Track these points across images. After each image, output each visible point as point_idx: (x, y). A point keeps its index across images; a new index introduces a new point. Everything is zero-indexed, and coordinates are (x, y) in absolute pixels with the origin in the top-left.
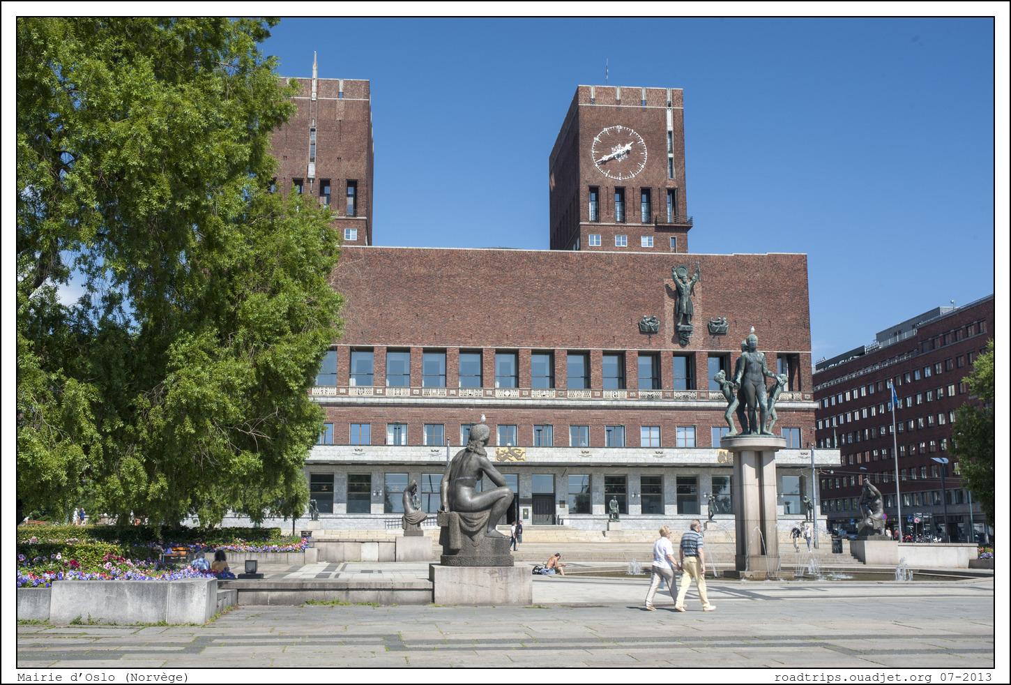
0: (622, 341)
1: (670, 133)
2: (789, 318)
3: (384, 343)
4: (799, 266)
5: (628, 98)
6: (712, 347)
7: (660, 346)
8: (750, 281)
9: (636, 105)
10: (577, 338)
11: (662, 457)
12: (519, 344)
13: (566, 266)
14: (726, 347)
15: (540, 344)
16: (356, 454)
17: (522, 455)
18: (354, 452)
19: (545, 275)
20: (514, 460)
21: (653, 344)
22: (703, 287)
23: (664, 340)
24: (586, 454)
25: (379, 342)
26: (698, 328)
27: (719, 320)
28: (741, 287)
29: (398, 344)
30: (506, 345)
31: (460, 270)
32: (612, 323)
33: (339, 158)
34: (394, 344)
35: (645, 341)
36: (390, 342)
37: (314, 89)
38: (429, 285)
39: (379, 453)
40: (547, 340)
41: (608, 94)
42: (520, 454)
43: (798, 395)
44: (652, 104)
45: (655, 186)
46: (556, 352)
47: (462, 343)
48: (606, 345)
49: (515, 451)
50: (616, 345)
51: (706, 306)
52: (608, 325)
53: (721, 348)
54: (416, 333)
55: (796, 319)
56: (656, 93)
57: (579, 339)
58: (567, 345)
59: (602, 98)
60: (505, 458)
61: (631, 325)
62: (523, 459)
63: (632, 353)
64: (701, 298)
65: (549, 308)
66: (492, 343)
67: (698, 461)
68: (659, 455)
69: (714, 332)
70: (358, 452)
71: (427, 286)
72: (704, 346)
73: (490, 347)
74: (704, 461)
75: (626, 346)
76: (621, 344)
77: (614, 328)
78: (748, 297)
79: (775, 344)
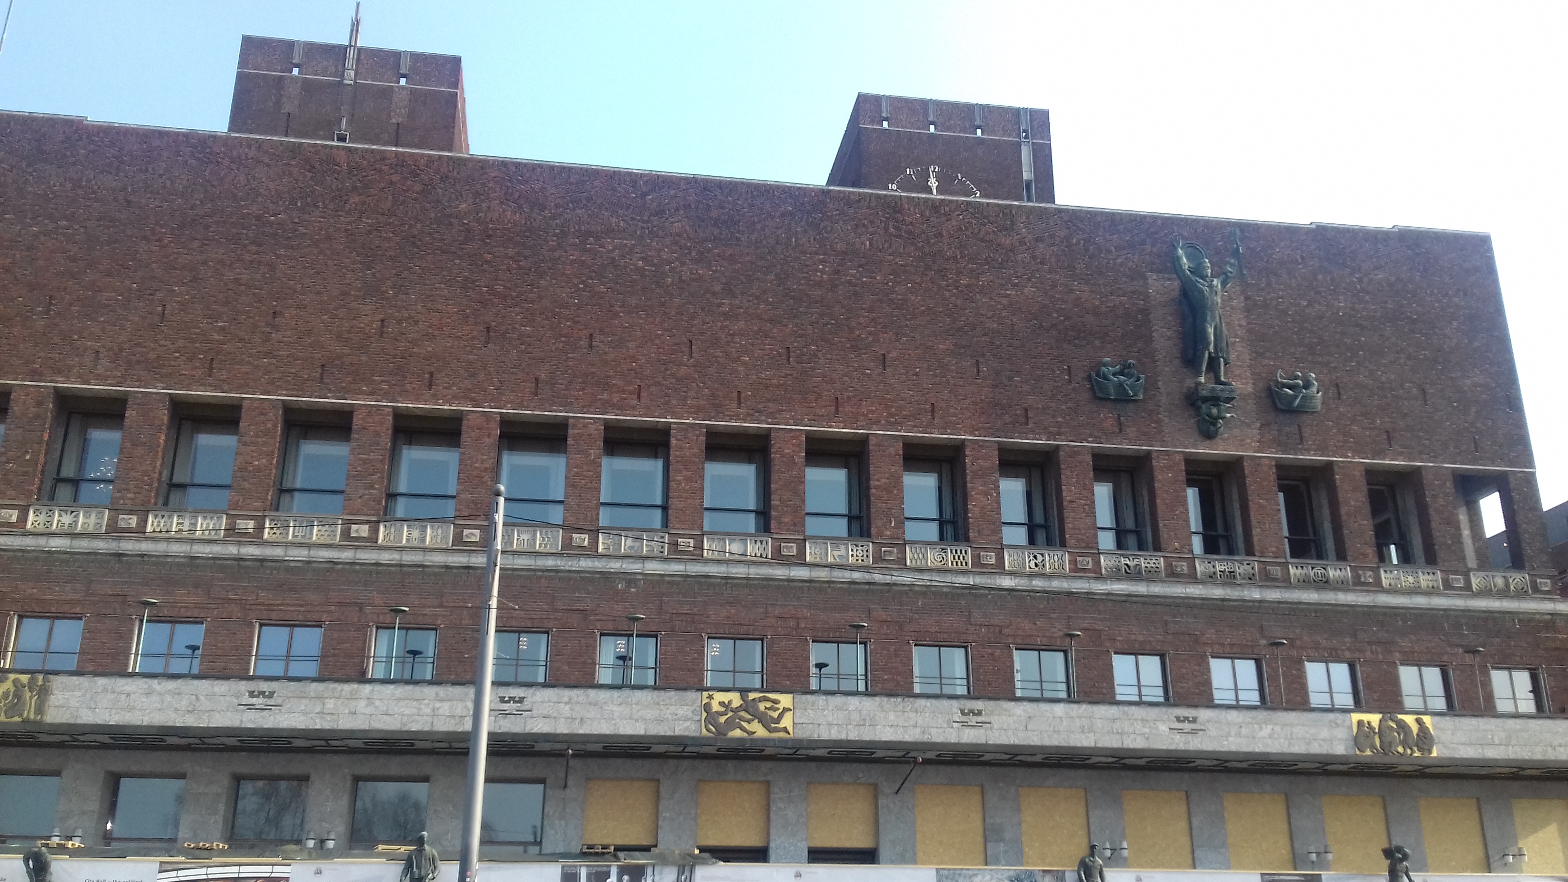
0: (1048, 422)
1: (1028, 185)
2: (1469, 384)
3: (386, 396)
4: (1477, 260)
6: (1285, 448)
7: (1149, 440)
8: (1363, 292)
10: (928, 407)
11: (1194, 732)
12: (772, 415)
13: (897, 228)
15: (828, 420)
16: (251, 707)
17: (781, 716)
18: (246, 700)
19: (841, 246)
20: (760, 731)
21: (1131, 432)
22: (1247, 298)
23: (1159, 422)
24: (973, 720)
25: (371, 393)
27: (1297, 378)
28: (1341, 302)
29: (426, 402)
30: (737, 417)
31: (614, 220)
32: (1018, 373)
34: (417, 400)
35: (1109, 423)
36: (405, 394)
37: (350, 65)
38: (527, 253)
39: (330, 704)
40: (847, 408)
41: (913, 111)
42: (775, 715)
43: (1519, 579)
44: (994, 132)
46: (872, 441)
47: (613, 406)
48: (1008, 430)
49: (762, 706)
50: (1033, 431)
52: (1010, 379)
53: (1308, 451)
54: (481, 376)
55: (1488, 388)
57: (933, 412)
58: (901, 424)
60: (730, 724)
61: (1070, 381)
62: (785, 730)
63: (1075, 452)
64: (1243, 323)
65: (851, 331)
66: (697, 411)
67: (1299, 748)
68: (1187, 726)
69: (1286, 408)
70: (259, 701)
71: (518, 253)
72: (1263, 445)
73: (690, 421)
74: (1315, 750)
75: (1059, 434)
76: (1045, 428)
77: (1026, 388)
78: (1362, 328)
79: (1445, 446)
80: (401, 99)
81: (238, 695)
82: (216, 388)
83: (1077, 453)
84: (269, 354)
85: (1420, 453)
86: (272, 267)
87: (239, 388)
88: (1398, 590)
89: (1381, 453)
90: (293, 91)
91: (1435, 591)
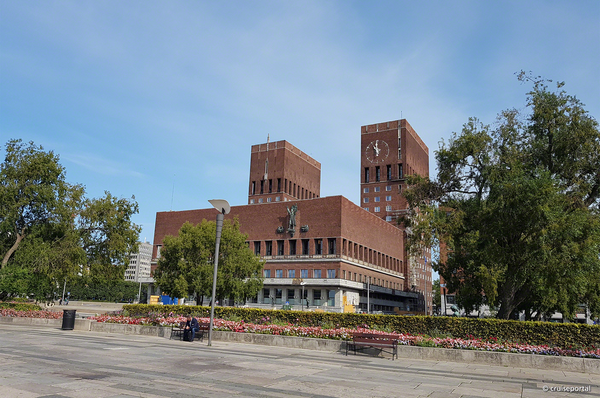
1: (400, 139)
2: (333, 223)
4: (338, 201)
5: (381, 127)
7: (284, 238)
8: (319, 209)
9: (385, 130)
10: (257, 237)
14: (308, 237)
21: (282, 237)
23: (286, 235)
26: (298, 230)
27: (305, 226)
28: (315, 212)
32: (268, 230)
33: (275, 171)
35: (279, 236)
37: (268, 147)
41: (373, 128)
43: (333, 256)
44: (392, 128)
45: (392, 163)
46: (250, 242)
48: (266, 239)
50: (270, 238)
51: (302, 221)
53: (306, 237)
55: (336, 223)
56: (394, 123)
58: (253, 239)
59: (371, 130)
61: (274, 231)
63: (274, 241)
67: (286, 283)
68: (272, 281)
69: (303, 231)
72: (300, 237)
74: (287, 283)
75: (273, 239)
77: (269, 232)
78: (317, 216)
79: (327, 235)
80: (276, 152)
85: (323, 236)
88: (315, 259)
89: (316, 237)
90: (259, 154)
91: (321, 258)
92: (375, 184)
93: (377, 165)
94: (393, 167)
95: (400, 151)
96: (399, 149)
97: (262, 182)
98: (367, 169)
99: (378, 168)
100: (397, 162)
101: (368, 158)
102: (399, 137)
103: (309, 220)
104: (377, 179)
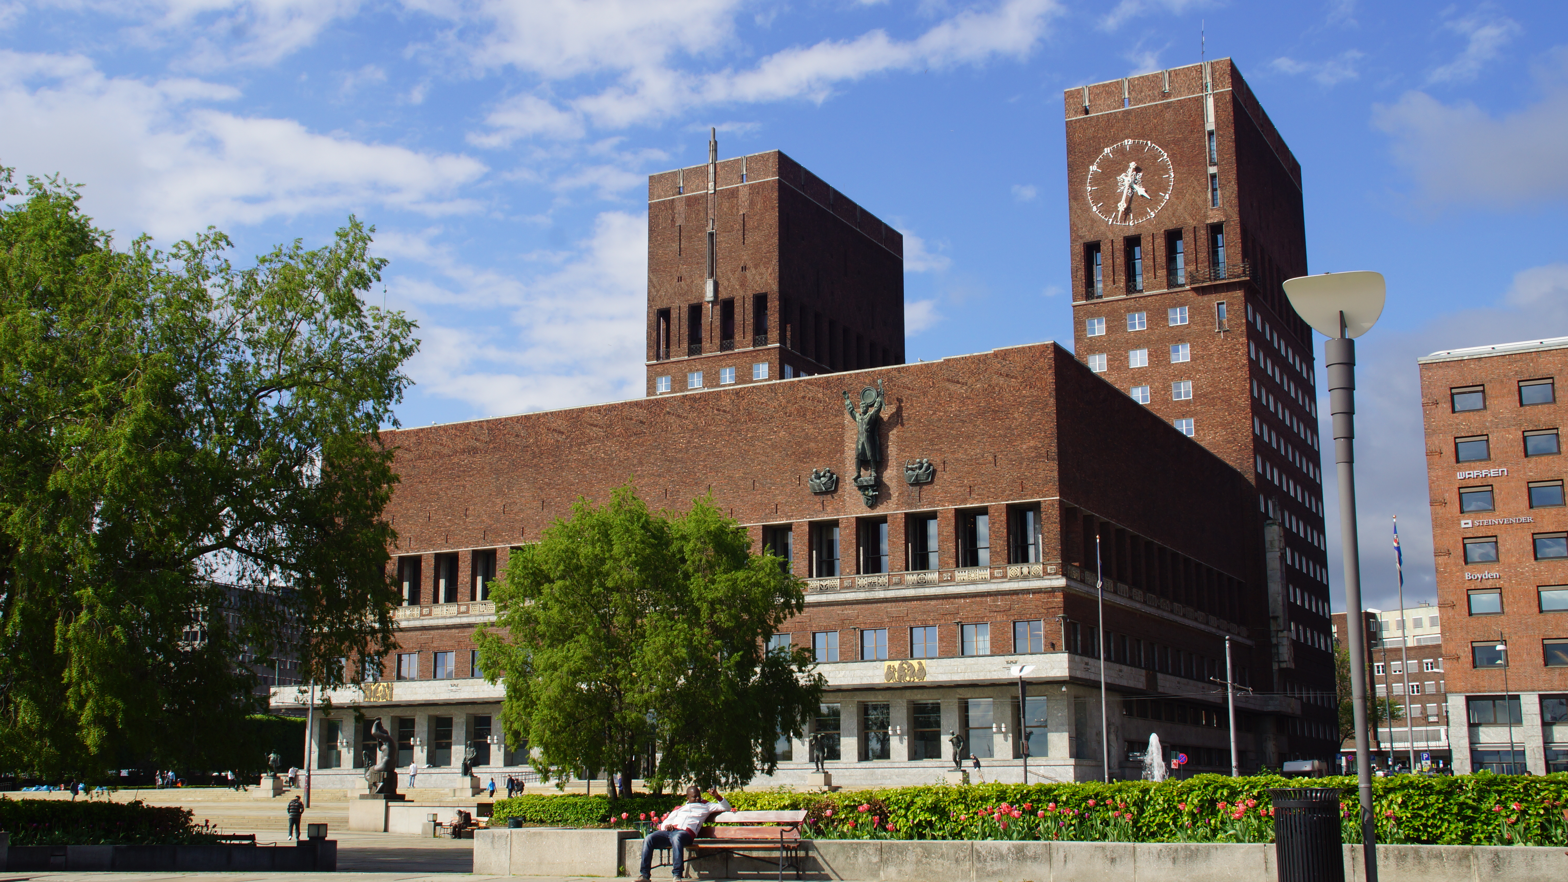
0: (787, 509)
1: (1211, 133)
2: (1024, 447)
3: (508, 542)
4: (1041, 362)
5: (1142, 92)
6: (910, 505)
7: (838, 512)
8: (967, 397)
9: (1154, 100)
14: (930, 504)
21: (829, 509)
23: (844, 501)
25: (502, 542)
26: (891, 479)
27: (918, 462)
28: (954, 407)
32: (774, 484)
33: (744, 268)
35: (818, 507)
36: (514, 539)
37: (711, 177)
38: (557, 459)
41: (1109, 94)
43: (1037, 568)
44: (1180, 94)
45: (1186, 223)
48: (767, 517)
50: (779, 516)
51: (902, 443)
52: (770, 488)
53: (923, 506)
55: (1036, 448)
56: (1186, 75)
59: (1101, 102)
61: (798, 485)
63: (796, 525)
64: (895, 432)
65: (695, 474)
67: (858, 681)
69: (910, 482)
71: (554, 461)
72: (901, 505)
74: (865, 681)
75: (792, 516)
76: (786, 514)
77: (777, 492)
78: (964, 422)
79: (1004, 491)
80: (744, 195)
81: (447, 686)
82: (450, 548)
83: (801, 526)
84: (465, 529)
85: (988, 497)
86: (464, 486)
87: (457, 547)
88: (963, 583)
89: (964, 501)
90: (680, 208)
91: (984, 581)
92: (1128, 303)
93: (1131, 233)
94: (1192, 236)
95: (1213, 176)
96: (1213, 170)
97: (696, 311)
98: (1091, 249)
99: (1132, 242)
100: (1206, 216)
101: (1095, 209)
102: (1210, 125)
103: (931, 440)
104: (1131, 287)
